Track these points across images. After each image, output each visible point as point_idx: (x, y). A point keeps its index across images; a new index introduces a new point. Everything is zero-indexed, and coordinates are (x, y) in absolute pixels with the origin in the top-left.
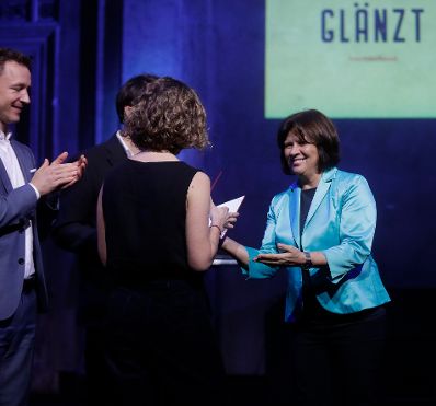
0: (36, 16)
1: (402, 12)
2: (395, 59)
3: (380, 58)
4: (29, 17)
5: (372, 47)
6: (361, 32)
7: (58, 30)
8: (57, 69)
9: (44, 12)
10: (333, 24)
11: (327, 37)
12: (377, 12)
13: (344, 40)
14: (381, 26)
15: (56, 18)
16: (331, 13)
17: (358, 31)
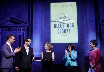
0: (22, 30)
1: (68, 30)
2: (67, 35)
3: (65, 35)
4: (21, 31)
5: (64, 34)
6: (63, 32)
7: (24, 32)
8: (24, 37)
9: (23, 30)
10: (59, 31)
11: (58, 33)
12: (65, 30)
13: (60, 33)
14: (65, 31)
15: (24, 31)
16: (59, 30)
17: (62, 32)
